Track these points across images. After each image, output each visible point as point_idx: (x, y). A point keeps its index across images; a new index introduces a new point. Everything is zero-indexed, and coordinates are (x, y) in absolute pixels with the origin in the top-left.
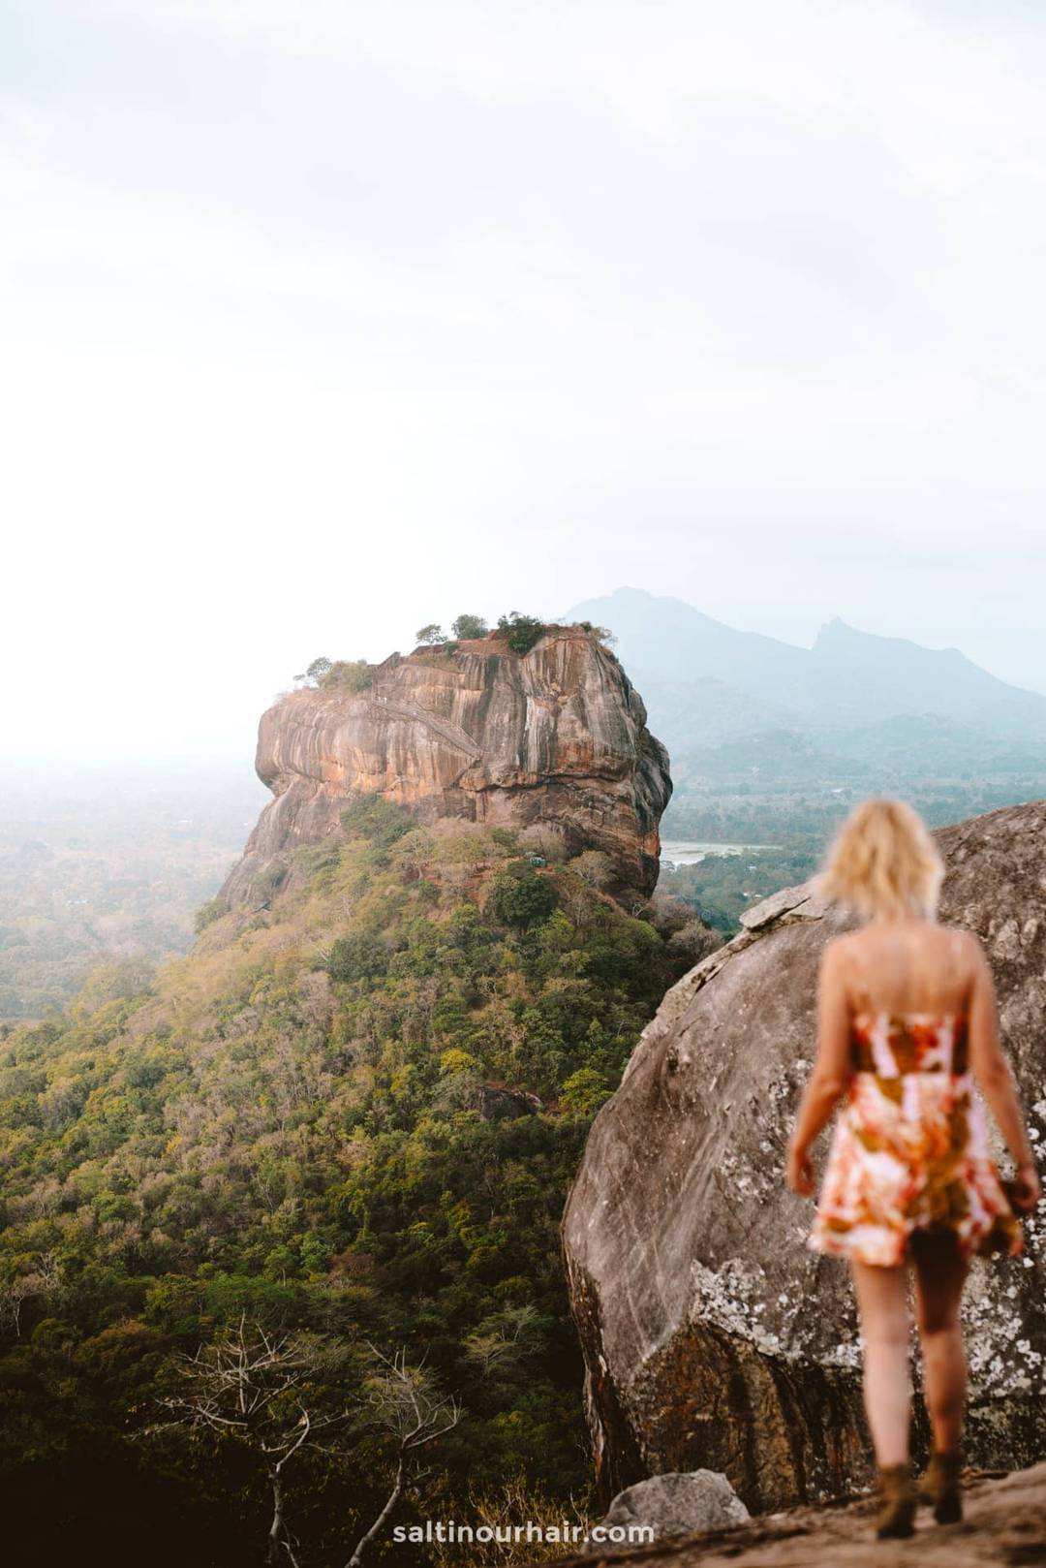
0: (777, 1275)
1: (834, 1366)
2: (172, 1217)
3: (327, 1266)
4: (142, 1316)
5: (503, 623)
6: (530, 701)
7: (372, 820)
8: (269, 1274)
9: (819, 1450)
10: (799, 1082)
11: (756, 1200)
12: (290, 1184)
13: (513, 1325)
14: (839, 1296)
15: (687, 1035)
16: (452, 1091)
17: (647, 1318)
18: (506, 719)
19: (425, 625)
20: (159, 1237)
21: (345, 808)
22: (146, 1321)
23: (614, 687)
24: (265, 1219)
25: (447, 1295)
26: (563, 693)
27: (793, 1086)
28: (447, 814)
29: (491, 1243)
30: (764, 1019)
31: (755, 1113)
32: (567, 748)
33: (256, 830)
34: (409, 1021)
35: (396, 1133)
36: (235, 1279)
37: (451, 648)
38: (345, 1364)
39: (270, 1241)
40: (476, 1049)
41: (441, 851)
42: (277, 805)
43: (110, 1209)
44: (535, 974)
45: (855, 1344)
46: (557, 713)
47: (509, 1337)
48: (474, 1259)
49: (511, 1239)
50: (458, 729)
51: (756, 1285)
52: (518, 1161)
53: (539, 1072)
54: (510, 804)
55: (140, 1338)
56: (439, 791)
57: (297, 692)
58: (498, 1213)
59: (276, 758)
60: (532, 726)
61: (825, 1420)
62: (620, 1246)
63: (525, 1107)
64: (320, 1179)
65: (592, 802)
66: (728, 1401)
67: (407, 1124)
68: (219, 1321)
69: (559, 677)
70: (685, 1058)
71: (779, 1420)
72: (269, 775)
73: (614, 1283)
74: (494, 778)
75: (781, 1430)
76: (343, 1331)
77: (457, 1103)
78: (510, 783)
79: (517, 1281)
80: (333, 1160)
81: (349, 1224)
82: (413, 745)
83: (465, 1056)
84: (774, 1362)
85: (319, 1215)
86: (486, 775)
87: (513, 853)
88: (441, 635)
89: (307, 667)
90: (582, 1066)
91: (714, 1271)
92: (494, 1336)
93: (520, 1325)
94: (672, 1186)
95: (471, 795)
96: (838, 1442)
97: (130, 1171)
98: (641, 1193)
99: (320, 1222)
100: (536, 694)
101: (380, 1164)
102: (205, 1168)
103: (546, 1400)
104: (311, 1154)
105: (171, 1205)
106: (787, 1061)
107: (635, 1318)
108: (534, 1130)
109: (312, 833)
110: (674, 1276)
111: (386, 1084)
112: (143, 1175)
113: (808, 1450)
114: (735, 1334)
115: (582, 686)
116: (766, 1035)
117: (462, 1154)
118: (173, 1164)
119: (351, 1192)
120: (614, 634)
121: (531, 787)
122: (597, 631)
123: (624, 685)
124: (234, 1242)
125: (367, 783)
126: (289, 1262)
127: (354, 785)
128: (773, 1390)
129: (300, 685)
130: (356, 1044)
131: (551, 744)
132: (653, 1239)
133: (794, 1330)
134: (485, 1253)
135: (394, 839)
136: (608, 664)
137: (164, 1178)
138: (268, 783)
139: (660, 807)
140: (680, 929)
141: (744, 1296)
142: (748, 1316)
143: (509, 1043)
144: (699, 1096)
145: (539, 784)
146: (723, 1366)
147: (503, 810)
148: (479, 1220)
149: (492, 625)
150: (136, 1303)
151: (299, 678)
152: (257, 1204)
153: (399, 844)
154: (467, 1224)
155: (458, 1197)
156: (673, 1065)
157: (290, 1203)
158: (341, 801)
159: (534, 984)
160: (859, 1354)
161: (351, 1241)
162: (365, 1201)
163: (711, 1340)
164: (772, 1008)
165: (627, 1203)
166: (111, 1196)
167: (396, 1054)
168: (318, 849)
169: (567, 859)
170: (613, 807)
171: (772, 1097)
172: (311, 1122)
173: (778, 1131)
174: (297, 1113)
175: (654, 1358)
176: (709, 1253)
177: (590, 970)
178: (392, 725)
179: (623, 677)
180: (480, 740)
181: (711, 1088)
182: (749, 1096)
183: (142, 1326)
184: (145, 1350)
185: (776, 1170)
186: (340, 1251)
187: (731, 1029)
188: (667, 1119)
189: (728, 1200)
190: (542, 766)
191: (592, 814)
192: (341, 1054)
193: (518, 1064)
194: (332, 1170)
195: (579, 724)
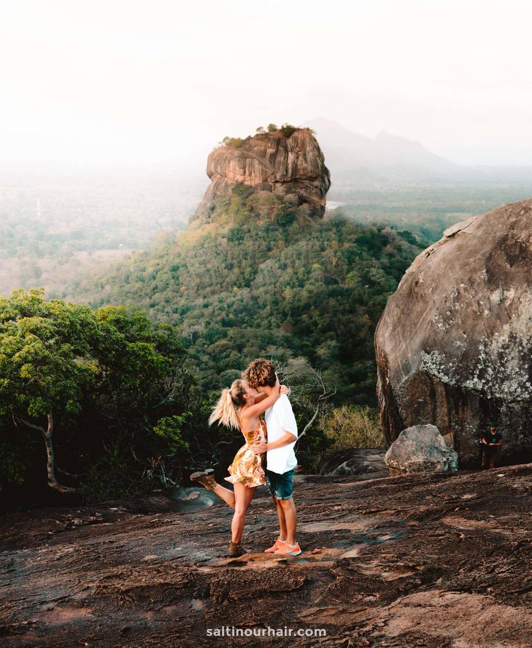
0: (449, 357)
1: (465, 387)
2: (235, 310)
3: (278, 326)
4: (227, 339)
5: (283, 127)
6: (290, 153)
7: (241, 191)
8: (262, 328)
9: (457, 413)
10: (461, 291)
11: (444, 331)
12: (268, 303)
13: (330, 345)
14: (469, 364)
15: (423, 273)
16: (315, 276)
17: (405, 367)
18: (282, 159)
19: (259, 127)
20: (231, 316)
21: (233, 187)
22: (228, 340)
23: (315, 149)
24: (261, 312)
25: (312, 336)
26: (300, 151)
27: (459, 293)
28: (263, 190)
29: (325, 322)
30: (450, 269)
31: (446, 302)
32: (300, 169)
33: (207, 192)
34: (304, 254)
35: (299, 288)
36: (253, 329)
37: (266, 134)
38: (283, 354)
39: (263, 319)
40: (322, 264)
41: (261, 201)
42: (213, 184)
43: (218, 307)
44: (341, 241)
45: (473, 380)
46: (297, 158)
47: (329, 349)
48: (320, 326)
49: (330, 321)
50: (268, 162)
51: (442, 359)
52: (333, 298)
53: (341, 271)
54: (282, 187)
55: (226, 345)
56: (261, 182)
57: (219, 148)
58: (327, 313)
59: (213, 169)
60: (290, 161)
61: (460, 404)
62: (396, 343)
63: (336, 282)
64: (277, 301)
65: (307, 187)
66: (429, 396)
67: (302, 285)
68: (248, 341)
69: (299, 145)
70: (421, 281)
71: (445, 403)
72: (210, 175)
73: (394, 355)
74: (278, 178)
75: (445, 406)
76: (283, 345)
77: (316, 280)
78: (283, 180)
79: (332, 333)
80: (281, 295)
81: (285, 315)
82: (254, 167)
83: (319, 266)
84: (446, 385)
85: (276, 312)
86: (275, 177)
87: (283, 203)
88: (264, 130)
89: (222, 139)
90: (353, 270)
91: (429, 354)
92: (325, 348)
93: (332, 345)
94: (415, 324)
95: (270, 184)
96: (463, 411)
97: (223, 297)
98: (404, 326)
99: (277, 314)
100: (292, 151)
101: (294, 297)
102: (244, 296)
103: (338, 367)
104: (275, 293)
105: (235, 307)
106: (458, 284)
107: (401, 368)
108: (339, 289)
109: (223, 194)
110: (415, 355)
111: (296, 273)
112: (227, 298)
113: (453, 412)
114: (434, 375)
115: (306, 149)
116: (451, 274)
117: (318, 295)
118: (235, 295)
119: (285, 306)
120: (317, 131)
121: (288, 182)
122: (311, 130)
123: (318, 149)
124: (252, 318)
125: (240, 178)
126: (268, 325)
127: (236, 179)
128: (444, 393)
129: (220, 145)
130: (288, 261)
131: (295, 168)
132: (408, 342)
133: (454, 375)
134: (322, 325)
135: (247, 197)
136: (314, 142)
137: (233, 299)
138: (210, 177)
139: (326, 190)
140: (384, 229)
141: (438, 363)
142: (439, 369)
143: (332, 263)
144: (425, 294)
145: (291, 181)
146: (429, 385)
147: (280, 189)
148: (322, 315)
149: (279, 127)
150: (225, 335)
151: (220, 143)
152: (259, 307)
153: (249, 199)
154: (318, 316)
155: (316, 308)
156: (417, 283)
157: (268, 308)
158: (232, 184)
159: (340, 245)
160: (474, 384)
161: (285, 320)
162: (290, 308)
163: (426, 376)
164: (454, 265)
165: (399, 329)
166: (218, 304)
167: (299, 265)
168: (225, 199)
169: (298, 205)
170: (313, 189)
171: (452, 296)
172: (275, 284)
173: (453, 308)
174: (271, 281)
175: (406, 381)
176: (427, 347)
177: (357, 241)
178: (248, 160)
179: (318, 147)
180: (274, 166)
181: (430, 291)
182: (444, 295)
183: (227, 342)
184: (227, 349)
185: (451, 321)
186: (282, 322)
187: (438, 272)
188: (413, 301)
189: (435, 331)
190: (292, 175)
191: (306, 191)
192: (284, 264)
193: (334, 269)
194: (280, 298)
195: (304, 162)
